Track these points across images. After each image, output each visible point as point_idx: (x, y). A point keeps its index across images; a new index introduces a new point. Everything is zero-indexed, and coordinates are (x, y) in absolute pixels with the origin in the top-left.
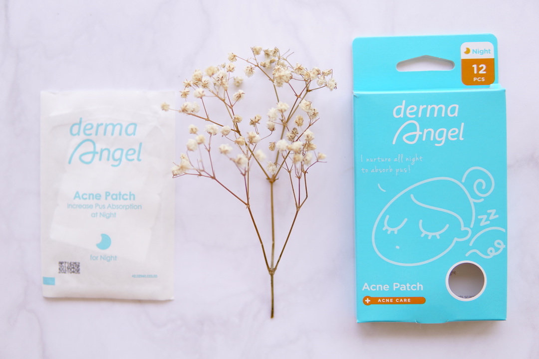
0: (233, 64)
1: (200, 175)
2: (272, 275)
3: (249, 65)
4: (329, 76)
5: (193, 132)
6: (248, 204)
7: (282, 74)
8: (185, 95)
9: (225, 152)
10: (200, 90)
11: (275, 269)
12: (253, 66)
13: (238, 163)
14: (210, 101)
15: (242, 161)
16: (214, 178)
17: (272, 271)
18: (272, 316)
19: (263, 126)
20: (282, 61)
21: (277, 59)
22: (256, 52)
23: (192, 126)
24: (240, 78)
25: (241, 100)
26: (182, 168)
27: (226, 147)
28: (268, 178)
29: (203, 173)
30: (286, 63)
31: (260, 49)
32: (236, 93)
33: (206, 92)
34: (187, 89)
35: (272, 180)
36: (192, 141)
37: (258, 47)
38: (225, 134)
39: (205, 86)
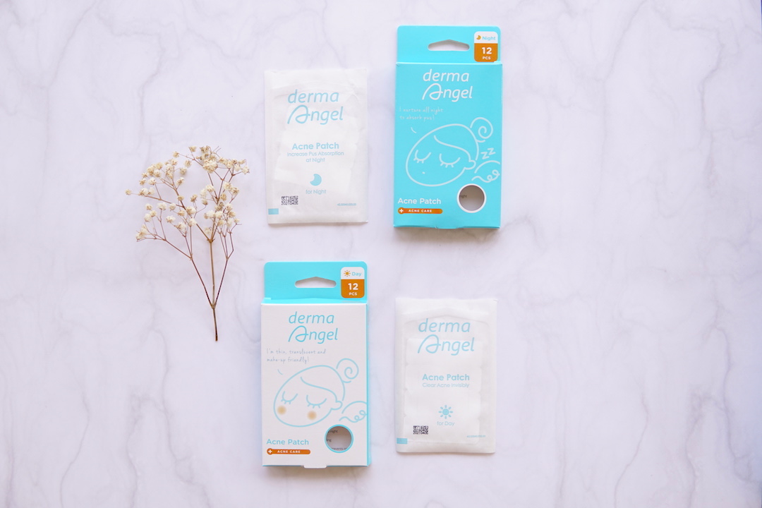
0: (175, 160)
1: (156, 239)
2: (214, 309)
3: (187, 159)
4: (244, 164)
5: (149, 209)
6: (191, 258)
7: (208, 165)
8: (143, 183)
9: (170, 221)
10: (152, 179)
11: (215, 304)
12: (190, 160)
13: (179, 228)
14: (161, 185)
15: (181, 227)
16: (165, 240)
17: (213, 306)
18: (217, 339)
19: (199, 202)
20: (213, 155)
21: (209, 153)
22: (193, 150)
23: (148, 205)
24: (184, 168)
25: (182, 185)
26: (141, 234)
27: (171, 218)
28: (208, 240)
29: (157, 237)
30: (216, 156)
31: (195, 148)
32: (178, 180)
33: (158, 180)
34: (144, 179)
35: (211, 241)
36: (148, 215)
37: (193, 147)
38: (172, 209)
39: (158, 176)
